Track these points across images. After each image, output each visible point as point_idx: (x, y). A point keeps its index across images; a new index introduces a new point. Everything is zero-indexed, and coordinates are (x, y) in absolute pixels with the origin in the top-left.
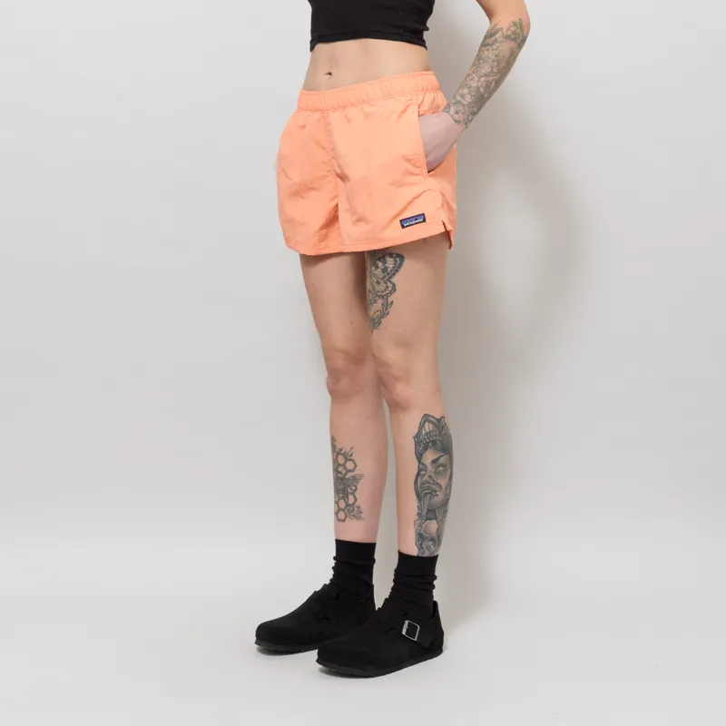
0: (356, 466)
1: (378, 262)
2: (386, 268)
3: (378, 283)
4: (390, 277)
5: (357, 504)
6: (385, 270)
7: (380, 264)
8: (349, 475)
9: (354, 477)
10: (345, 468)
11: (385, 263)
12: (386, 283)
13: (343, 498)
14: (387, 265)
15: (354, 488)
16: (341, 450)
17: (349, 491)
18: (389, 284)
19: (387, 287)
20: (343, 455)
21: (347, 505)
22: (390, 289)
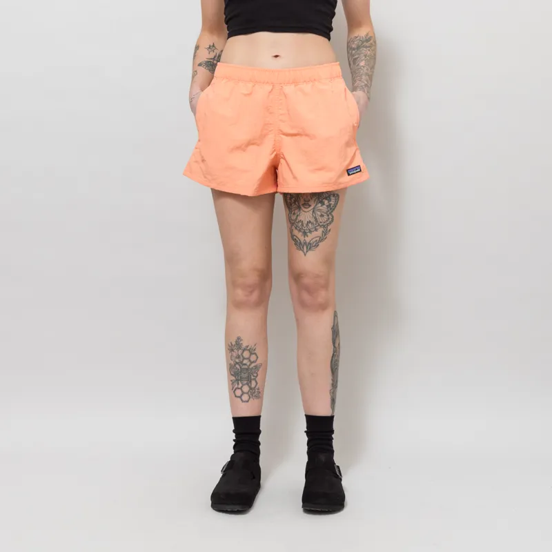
0: (257, 357)
1: (324, 200)
2: (330, 205)
3: (322, 216)
4: (332, 212)
5: (257, 387)
6: (329, 206)
7: (326, 202)
8: (253, 365)
9: (256, 367)
10: (250, 360)
11: (329, 200)
12: (328, 216)
13: (247, 384)
14: (331, 202)
15: (255, 375)
16: (247, 347)
17: (252, 377)
18: (330, 217)
19: (329, 219)
20: (249, 350)
21: (251, 388)
22: (330, 220)
